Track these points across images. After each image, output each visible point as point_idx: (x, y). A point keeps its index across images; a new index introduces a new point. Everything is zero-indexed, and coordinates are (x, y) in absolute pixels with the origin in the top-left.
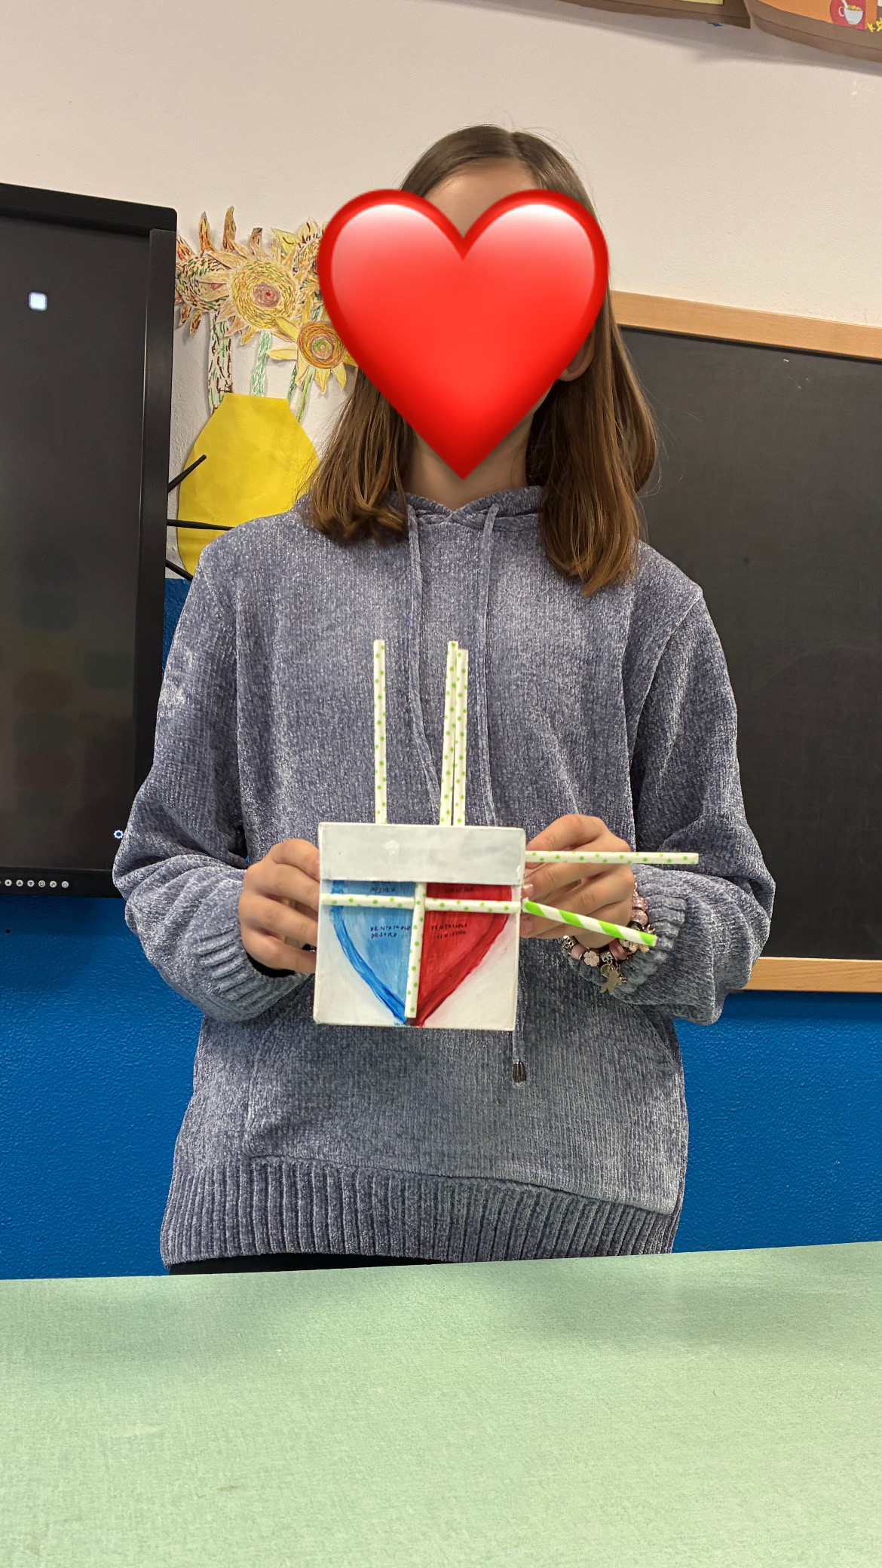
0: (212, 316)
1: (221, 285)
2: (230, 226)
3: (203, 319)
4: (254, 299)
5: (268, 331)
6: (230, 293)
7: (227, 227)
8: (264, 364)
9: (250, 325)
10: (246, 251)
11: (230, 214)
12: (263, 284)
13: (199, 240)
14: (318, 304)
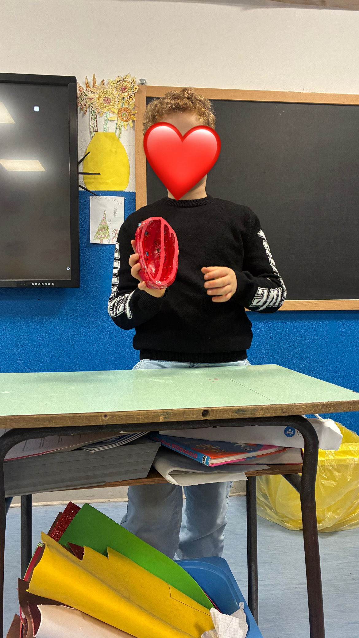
0: (90, 108)
1: (93, 98)
2: (94, 80)
3: (88, 110)
4: (103, 102)
5: (108, 111)
6: (96, 101)
8: (107, 122)
9: (102, 110)
10: (100, 87)
11: (94, 76)
12: (106, 97)
13: (86, 85)
14: (123, 102)
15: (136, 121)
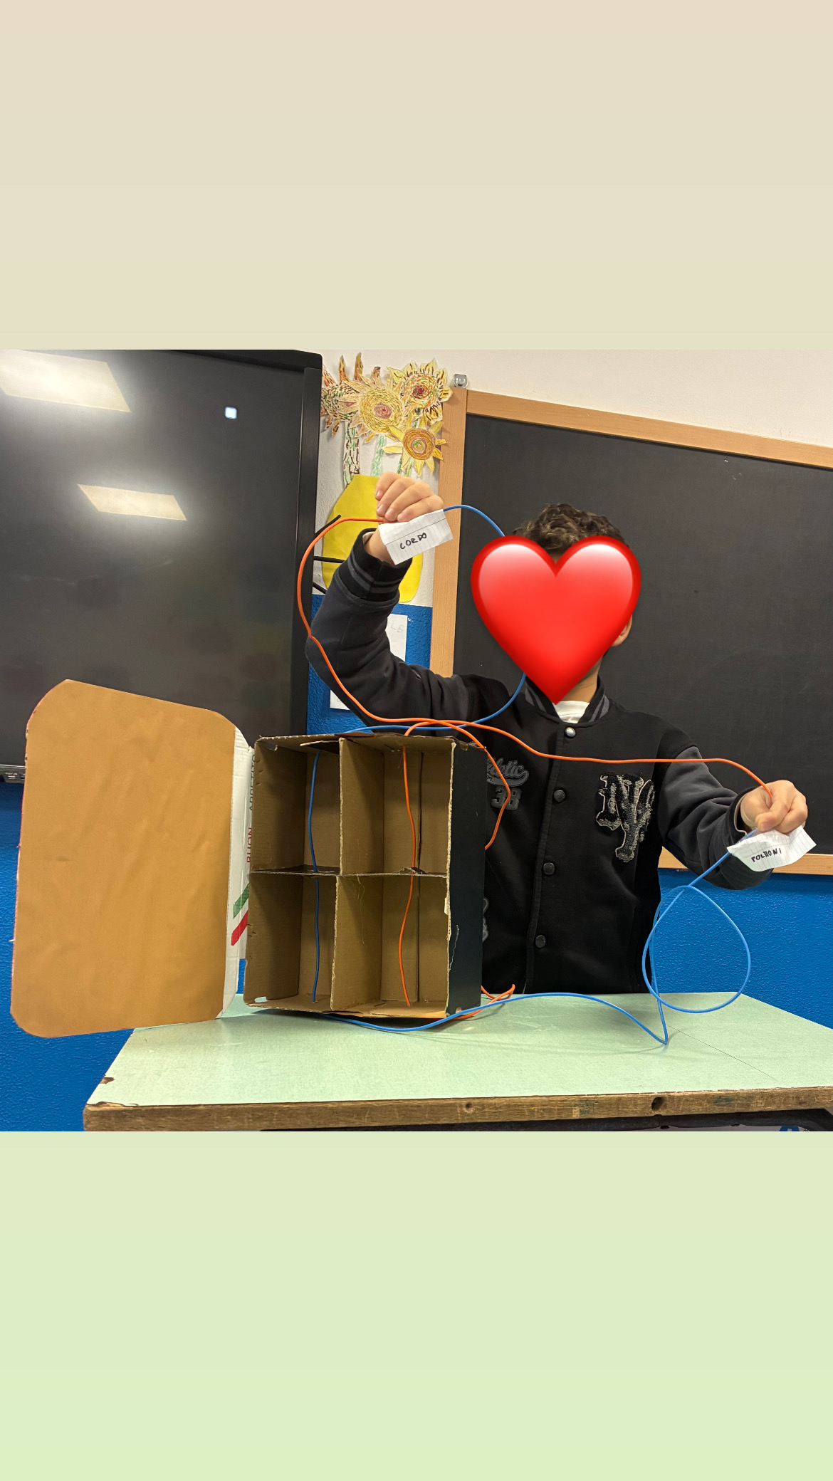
0: (347, 424)
1: (353, 403)
2: (359, 365)
3: (340, 426)
4: (374, 413)
5: (383, 434)
6: (359, 409)
7: (357, 366)
8: (381, 456)
9: (372, 430)
10: (370, 382)
11: (359, 357)
12: (380, 404)
13: (339, 374)
14: (417, 418)
15: (443, 461)
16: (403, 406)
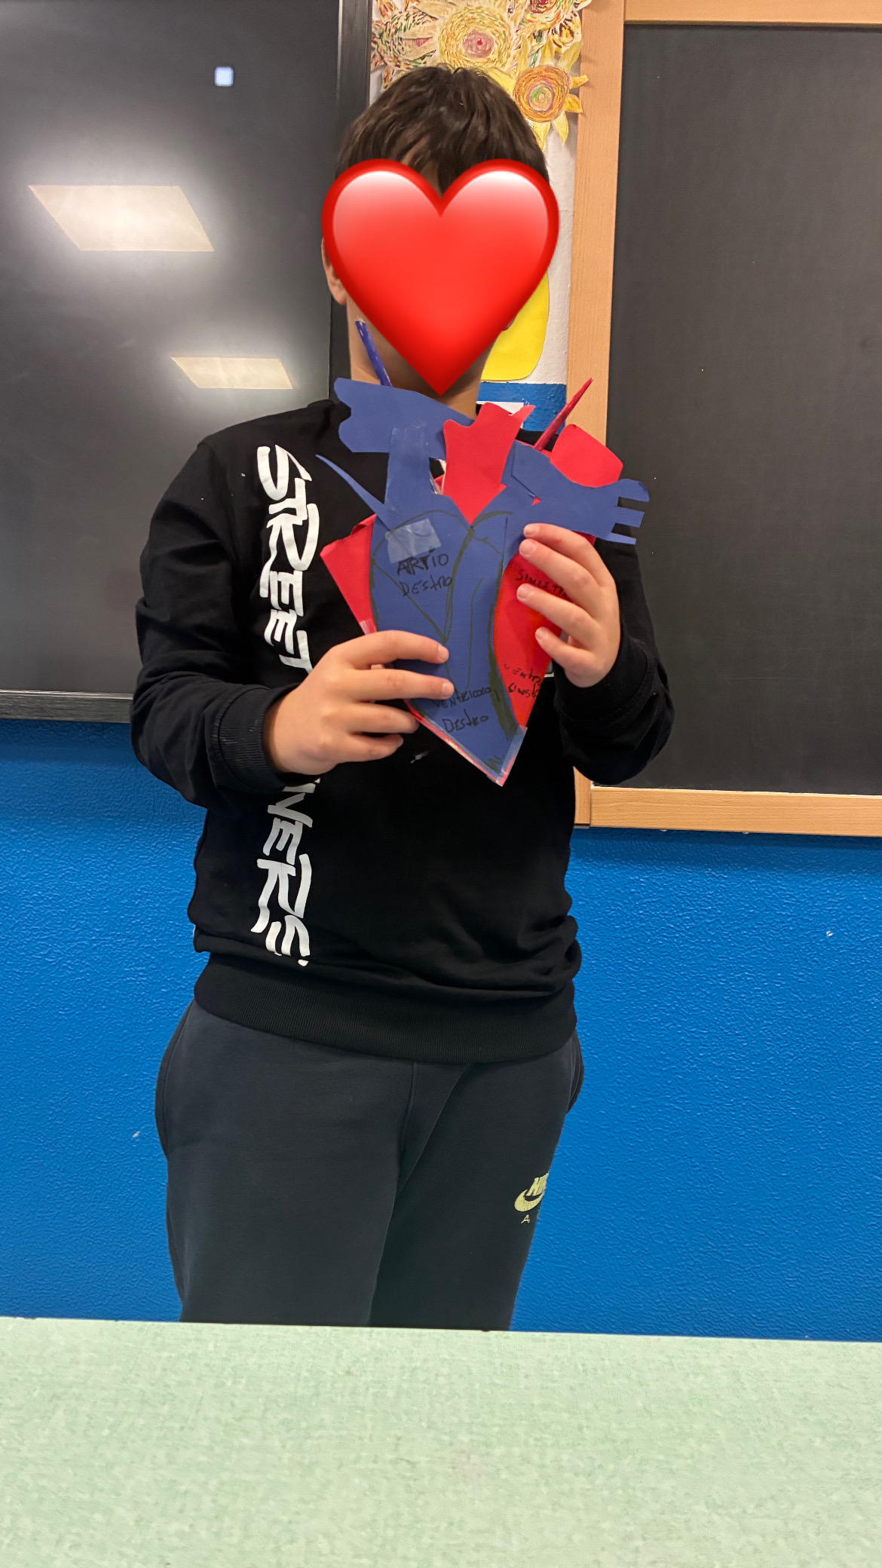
1: (427, 39)
4: (464, 51)
6: (438, 47)
12: (474, 32)
14: (536, 49)
15: (583, 114)
16: (513, 30)
